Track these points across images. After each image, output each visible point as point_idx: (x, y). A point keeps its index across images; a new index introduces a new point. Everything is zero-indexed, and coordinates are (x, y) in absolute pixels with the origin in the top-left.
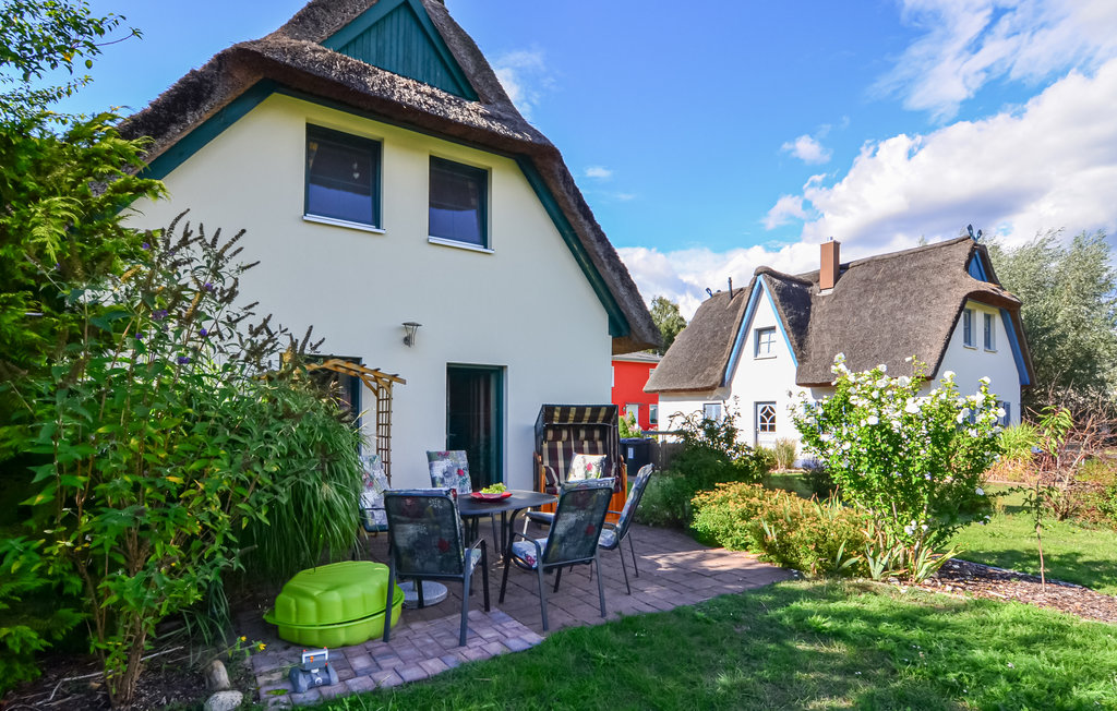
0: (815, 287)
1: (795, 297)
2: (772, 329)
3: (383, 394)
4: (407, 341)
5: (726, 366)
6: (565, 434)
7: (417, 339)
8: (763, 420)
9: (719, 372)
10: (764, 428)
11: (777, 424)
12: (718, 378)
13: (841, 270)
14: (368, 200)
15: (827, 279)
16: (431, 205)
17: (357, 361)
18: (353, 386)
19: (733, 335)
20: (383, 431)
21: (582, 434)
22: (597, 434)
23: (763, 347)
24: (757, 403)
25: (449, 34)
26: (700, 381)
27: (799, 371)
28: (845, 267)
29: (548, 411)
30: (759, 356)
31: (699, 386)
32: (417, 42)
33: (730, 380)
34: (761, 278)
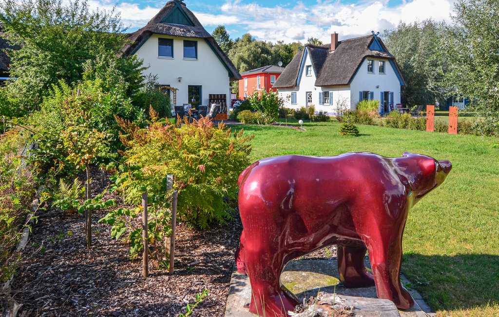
0: (329, 50)
1: (319, 54)
2: (311, 66)
3: (174, 92)
4: (179, 81)
5: (297, 79)
6: (215, 101)
7: (181, 80)
8: (309, 99)
9: (295, 81)
10: (309, 101)
11: (312, 100)
12: (294, 83)
13: (338, 44)
14: (170, 47)
15: (333, 47)
16: (184, 46)
17: (169, 86)
18: (169, 90)
19: (299, 68)
20: (175, 100)
21: (220, 101)
22: (223, 101)
23: (309, 72)
24: (307, 92)
25: (187, 13)
26: (289, 84)
27: (316, 81)
28: (340, 43)
29: (210, 95)
30: (308, 75)
31: (289, 86)
32: (180, 15)
33: (299, 84)
34: (306, 48)
